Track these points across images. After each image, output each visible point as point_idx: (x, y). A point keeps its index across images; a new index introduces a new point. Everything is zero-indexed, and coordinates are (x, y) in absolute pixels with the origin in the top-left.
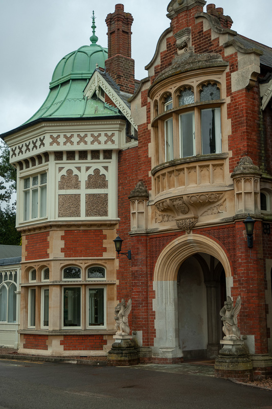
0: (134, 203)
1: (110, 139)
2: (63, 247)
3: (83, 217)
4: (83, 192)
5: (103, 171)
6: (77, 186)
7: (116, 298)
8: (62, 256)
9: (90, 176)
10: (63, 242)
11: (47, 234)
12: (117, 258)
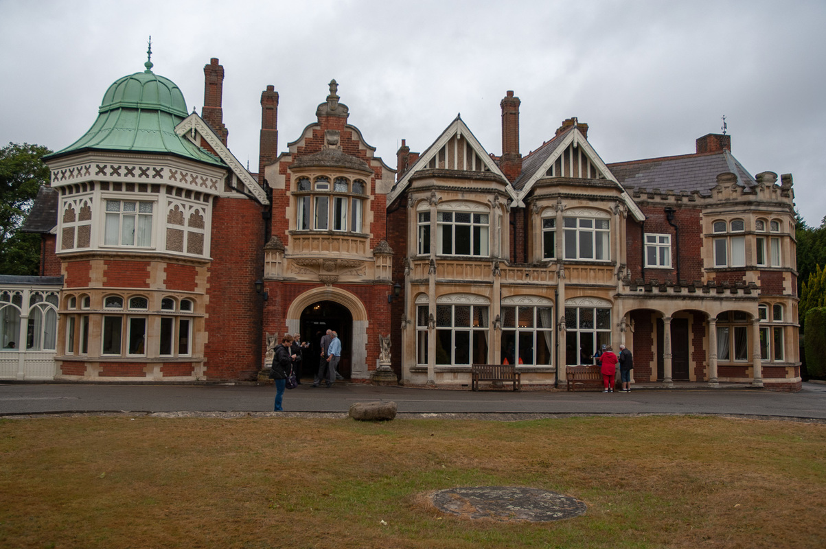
0: (268, 254)
1: (214, 185)
2: (165, 279)
3: (185, 253)
4: (186, 229)
5: (201, 213)
6: (181, 223)
7: (203, 330)
8: (163, 287)
9: (192, 214)
10: (165, 274)
11: (148, 264)
12: (207, 294)
